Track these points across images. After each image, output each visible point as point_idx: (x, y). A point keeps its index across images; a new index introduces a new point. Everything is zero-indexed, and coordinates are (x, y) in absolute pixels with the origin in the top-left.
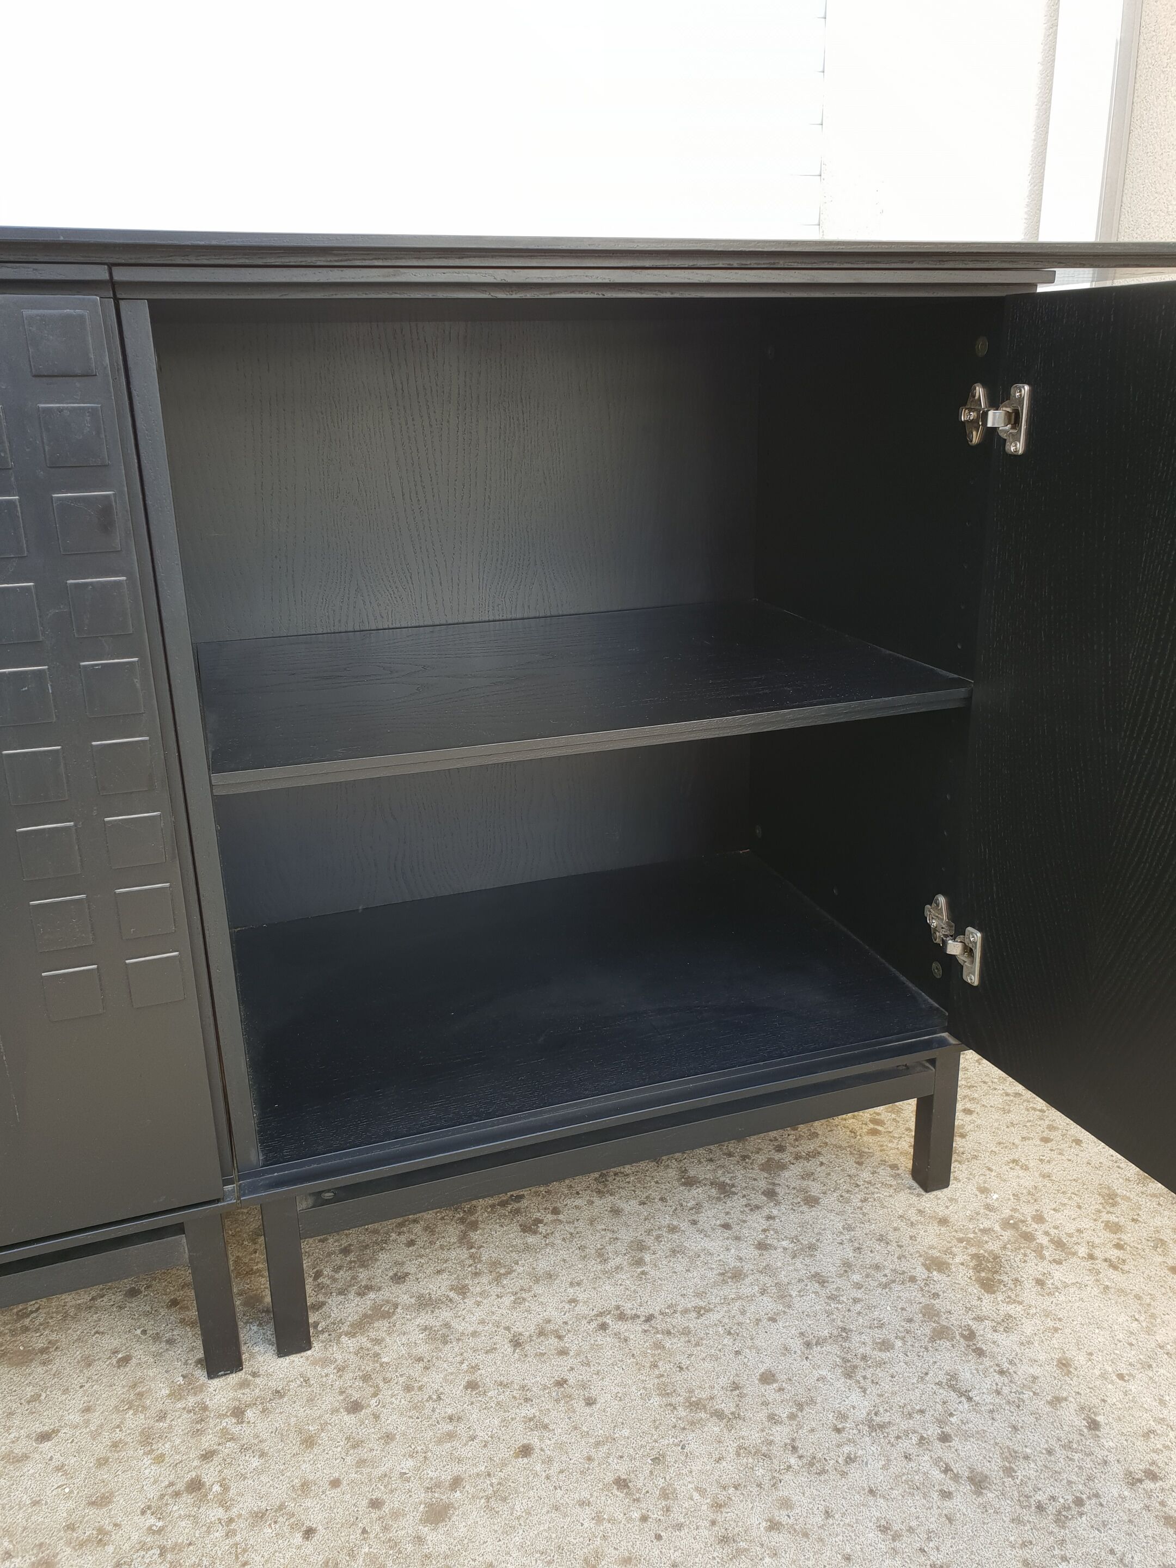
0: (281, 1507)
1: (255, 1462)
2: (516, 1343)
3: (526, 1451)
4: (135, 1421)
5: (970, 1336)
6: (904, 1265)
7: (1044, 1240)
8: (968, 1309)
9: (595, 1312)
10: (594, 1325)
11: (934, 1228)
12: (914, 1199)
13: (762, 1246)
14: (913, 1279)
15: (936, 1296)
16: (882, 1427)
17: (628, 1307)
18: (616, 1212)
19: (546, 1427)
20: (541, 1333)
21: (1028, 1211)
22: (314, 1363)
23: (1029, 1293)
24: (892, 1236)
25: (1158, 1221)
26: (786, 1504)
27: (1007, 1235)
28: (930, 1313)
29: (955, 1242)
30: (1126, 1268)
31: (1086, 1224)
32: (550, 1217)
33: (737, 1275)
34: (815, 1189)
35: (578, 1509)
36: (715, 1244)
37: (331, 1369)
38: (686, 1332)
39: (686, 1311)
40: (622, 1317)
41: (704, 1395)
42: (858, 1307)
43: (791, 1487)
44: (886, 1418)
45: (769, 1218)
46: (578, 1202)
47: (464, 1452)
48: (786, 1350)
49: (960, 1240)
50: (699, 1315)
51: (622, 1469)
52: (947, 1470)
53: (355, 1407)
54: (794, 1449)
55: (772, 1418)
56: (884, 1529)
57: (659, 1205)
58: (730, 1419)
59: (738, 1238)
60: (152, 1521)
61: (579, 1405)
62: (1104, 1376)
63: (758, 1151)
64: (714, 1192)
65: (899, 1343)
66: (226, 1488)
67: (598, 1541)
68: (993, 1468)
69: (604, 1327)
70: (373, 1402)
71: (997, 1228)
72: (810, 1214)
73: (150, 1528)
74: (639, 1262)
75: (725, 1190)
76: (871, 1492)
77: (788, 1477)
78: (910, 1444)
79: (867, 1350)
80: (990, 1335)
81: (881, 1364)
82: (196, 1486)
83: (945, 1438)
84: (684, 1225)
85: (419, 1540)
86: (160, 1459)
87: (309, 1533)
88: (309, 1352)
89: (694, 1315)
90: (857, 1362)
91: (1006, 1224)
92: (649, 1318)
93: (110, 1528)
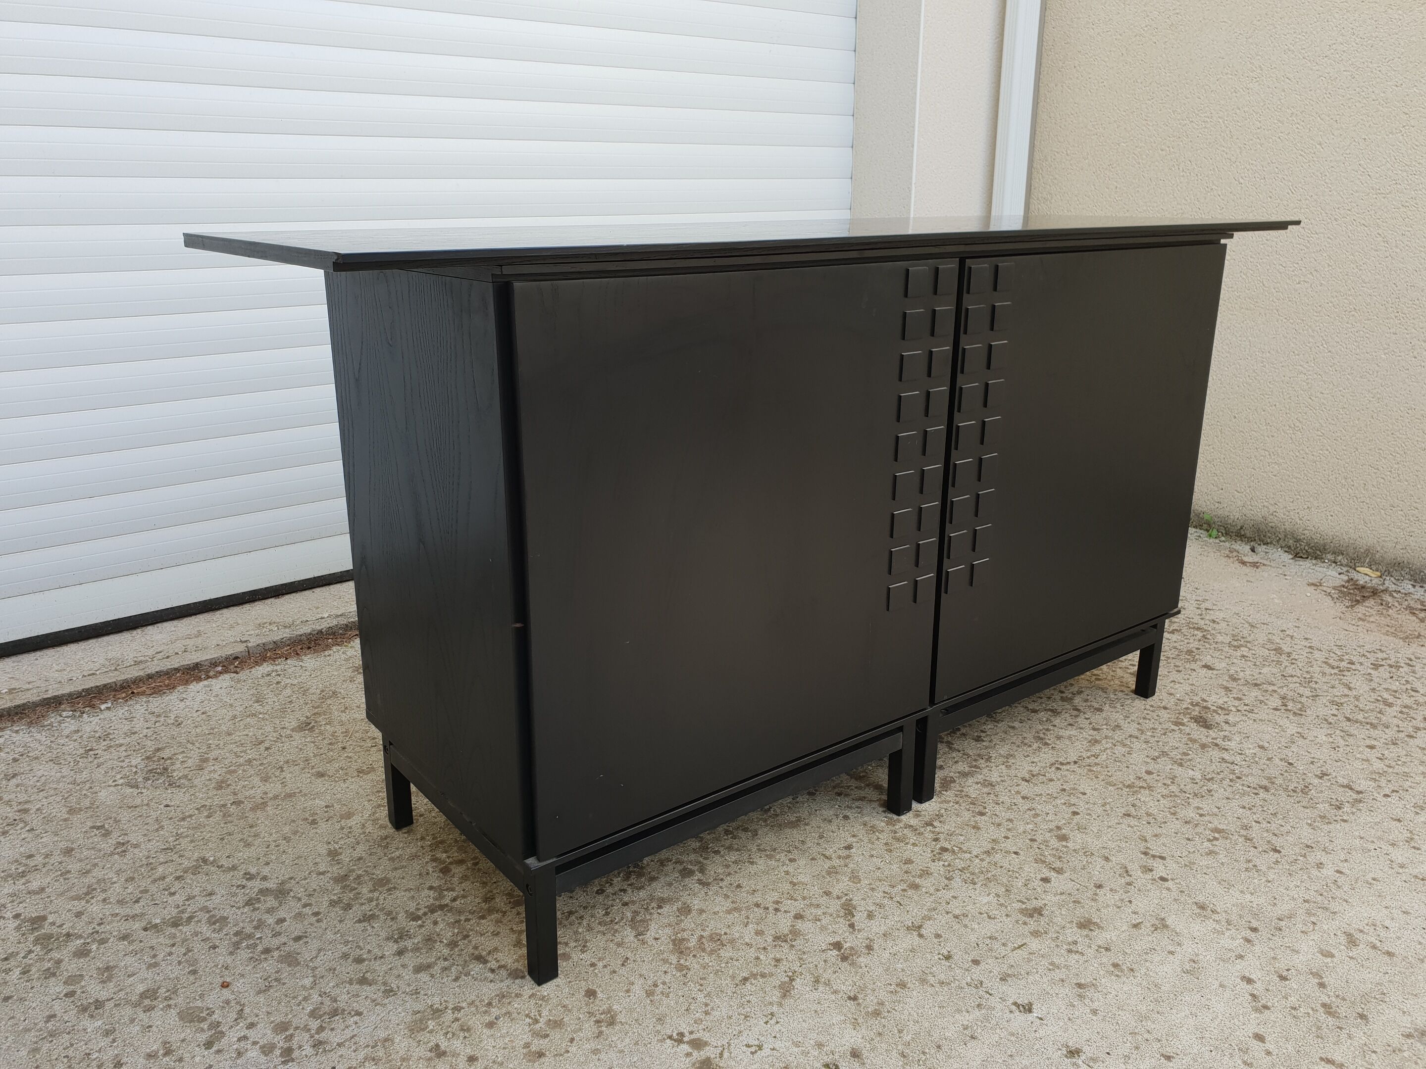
0: (993, 849)
1: (962, 838)
2: (1026, 781)
3: (1075, 813)
4: (885, 837)
5: (1217, 745)
6: (1164, 726)
7: (1215, 708)
8: (1207, 736)
9: (1048, 765)
10: (1053, 769)
11: (1163, 711)
12: (1144, 702)
13: (1094, 729)
14: (1173, 730)
15: (1189, 734)
16: (1212, 779)
17: (1061, 760)
18: (1013, 728)
19: (1074, 805)
20: (1033, 776)
21: (1197, 699)
22: (940, 803)
23: (1226, 727)
24: (1148, 717)
25: (1253, 694)
26: (1198, 808)
27: (1197, 708)
28: (1194, 741)
29: (1177, 715)
30: (1256, 712)
31: (1226, 699)
32: (983, 735)
33: (1096, 741)
34: (1096, 705)
35: (1118, 826)
36: (1072, 732)
37: (952, 804)
38: (1096, 764)
39: (1088, 758)
40: (1062, 764)
41: (1129, 782)
42: (1160, 743)
43: (1195, 802)
44: (1210, 776)
45: (1087, 719)
46: (989, 727)
47: (1049, 818)
48: (1147, 763)
49: (1180, 714)
50: (1097, 758)
51: (1123, 811)
52: (1249, 787)
53: (982, 814)
54: (1185, 792)
55: (1165, 784)
56: (1244, 808)
57: (1029, 722)
58: (1150, 788)
59: (1081, 728)
60: (941, 863)
61: (1080, 795)
62: (1279, 748)
63: (1053, 694)
64: (1049, 713)
65: (1191, 753)
66: (960, 848)
67: (1139, 833)
68: (1265, 782)
69: (1058, 769)
70: (987, 810)
71: (1190, 707)
72: (1104, 715)
73: (943, 865)
74: (1046, 744)
75: (1055, 712)
76: (1228, 798)
77: (1190, 800)
78: (1226, 782)
79: (1180, 756)
80: (1224, 743)
81: (1190, 760)
82: (944, 849)
83: (1239, 778)
84: (1052, 728)
85: (1066, 847)
86: (914, 844)
87: (1016, 853)
88: (933, 800)
89: (1093, 758)
90: (1180, 761)
91: (1192, 704)
92: (1075, 762)
93: (925, 869)
